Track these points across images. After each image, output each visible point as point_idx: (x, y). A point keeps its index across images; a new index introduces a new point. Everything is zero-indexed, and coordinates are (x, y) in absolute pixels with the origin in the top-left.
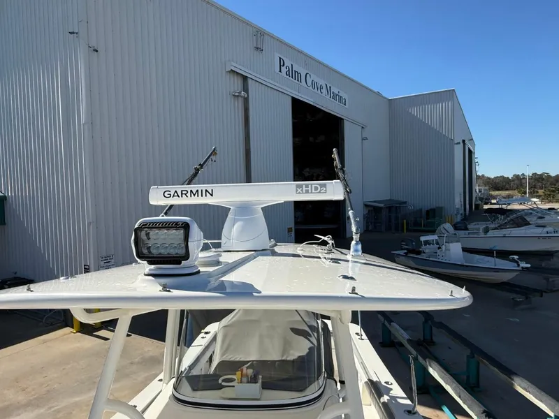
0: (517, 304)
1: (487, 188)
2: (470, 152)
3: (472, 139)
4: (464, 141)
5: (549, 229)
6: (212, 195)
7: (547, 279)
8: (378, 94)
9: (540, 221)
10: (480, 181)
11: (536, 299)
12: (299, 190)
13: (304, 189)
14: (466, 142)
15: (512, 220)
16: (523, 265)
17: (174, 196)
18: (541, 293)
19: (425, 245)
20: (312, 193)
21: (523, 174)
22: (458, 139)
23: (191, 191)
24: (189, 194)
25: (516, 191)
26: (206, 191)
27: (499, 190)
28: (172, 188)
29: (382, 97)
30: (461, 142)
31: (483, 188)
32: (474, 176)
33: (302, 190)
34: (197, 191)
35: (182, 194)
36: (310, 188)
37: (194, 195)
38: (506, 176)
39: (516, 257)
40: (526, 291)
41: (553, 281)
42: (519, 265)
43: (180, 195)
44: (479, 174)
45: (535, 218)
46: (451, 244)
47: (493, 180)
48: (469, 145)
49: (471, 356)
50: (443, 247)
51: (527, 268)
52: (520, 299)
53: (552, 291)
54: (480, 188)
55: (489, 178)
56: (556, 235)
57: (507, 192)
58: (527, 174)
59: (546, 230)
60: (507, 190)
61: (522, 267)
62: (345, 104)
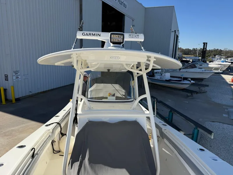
0: (188, 96)
1: (182, 53)
2: (177, 36)
3: (178, 31)
4: (175, 31)
5: (203, 70)
6: (100, 36)
7: (200, 88)
8: (141, 4)
9: (201, 67)
10: (179, 50)
11: (195, 95)
12: (130, 36)
13: (132, 36)
14: (176, 31)
15: (190, 65)
16: (192, 82)
17: (86, 35)
18: (197, 93)
19: (156, 73)
20: (134, 37)
21: (197, 48)
22: (173, 30)
23: (93, 34)
24: (92, 35)
25: (193, 56)
26: (98, 34)
27: (186, 55)
28: (86, 32)
29: (142, 6)
30: (174, 31)
31: (180, 53)
32: (177, 48)
33: (131, 37)
34: (95, 34)
35: (89, 35)
36: (133, 36)
37: (94, 35)
38: (190, 49)
39: (190, 79)
40: (192, 92)
41: (202, 89)
42: (190, 82)
43: (88, 35)
44: (179, 47)
45: (199, 65)
46: (166, 74)
47: (184, 50)
48: (177, 33)
49: (171, 111)
50: (163, 75)
51: (193, 83)
52: (189, 94)
53: (201, 93)
54: (179, 53)
55: (183, 49)
56: (205, 72)
57: (189, 56)
58: (198, 49)
59: (202, 70)
60: (189, 55)
61: (192, 83)
62: (126, 8)
